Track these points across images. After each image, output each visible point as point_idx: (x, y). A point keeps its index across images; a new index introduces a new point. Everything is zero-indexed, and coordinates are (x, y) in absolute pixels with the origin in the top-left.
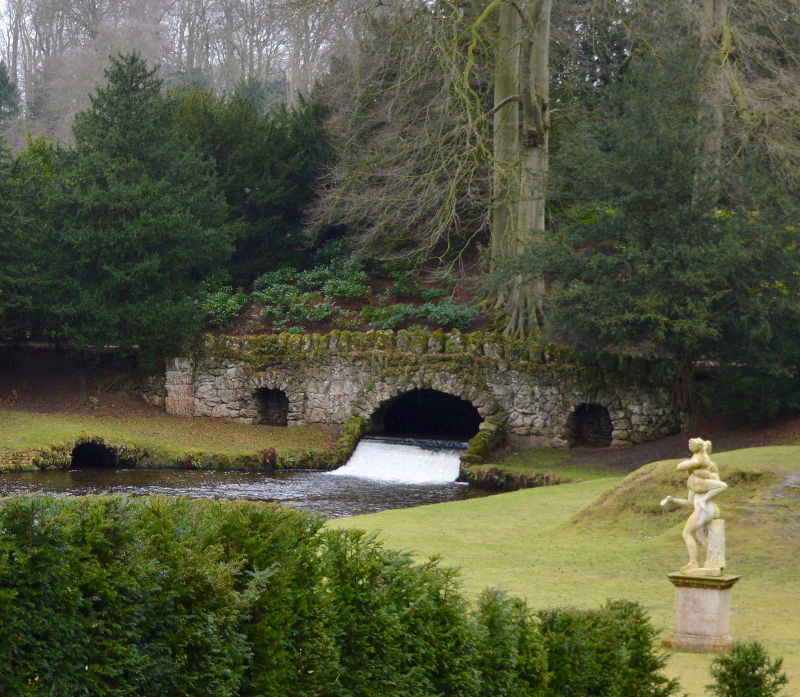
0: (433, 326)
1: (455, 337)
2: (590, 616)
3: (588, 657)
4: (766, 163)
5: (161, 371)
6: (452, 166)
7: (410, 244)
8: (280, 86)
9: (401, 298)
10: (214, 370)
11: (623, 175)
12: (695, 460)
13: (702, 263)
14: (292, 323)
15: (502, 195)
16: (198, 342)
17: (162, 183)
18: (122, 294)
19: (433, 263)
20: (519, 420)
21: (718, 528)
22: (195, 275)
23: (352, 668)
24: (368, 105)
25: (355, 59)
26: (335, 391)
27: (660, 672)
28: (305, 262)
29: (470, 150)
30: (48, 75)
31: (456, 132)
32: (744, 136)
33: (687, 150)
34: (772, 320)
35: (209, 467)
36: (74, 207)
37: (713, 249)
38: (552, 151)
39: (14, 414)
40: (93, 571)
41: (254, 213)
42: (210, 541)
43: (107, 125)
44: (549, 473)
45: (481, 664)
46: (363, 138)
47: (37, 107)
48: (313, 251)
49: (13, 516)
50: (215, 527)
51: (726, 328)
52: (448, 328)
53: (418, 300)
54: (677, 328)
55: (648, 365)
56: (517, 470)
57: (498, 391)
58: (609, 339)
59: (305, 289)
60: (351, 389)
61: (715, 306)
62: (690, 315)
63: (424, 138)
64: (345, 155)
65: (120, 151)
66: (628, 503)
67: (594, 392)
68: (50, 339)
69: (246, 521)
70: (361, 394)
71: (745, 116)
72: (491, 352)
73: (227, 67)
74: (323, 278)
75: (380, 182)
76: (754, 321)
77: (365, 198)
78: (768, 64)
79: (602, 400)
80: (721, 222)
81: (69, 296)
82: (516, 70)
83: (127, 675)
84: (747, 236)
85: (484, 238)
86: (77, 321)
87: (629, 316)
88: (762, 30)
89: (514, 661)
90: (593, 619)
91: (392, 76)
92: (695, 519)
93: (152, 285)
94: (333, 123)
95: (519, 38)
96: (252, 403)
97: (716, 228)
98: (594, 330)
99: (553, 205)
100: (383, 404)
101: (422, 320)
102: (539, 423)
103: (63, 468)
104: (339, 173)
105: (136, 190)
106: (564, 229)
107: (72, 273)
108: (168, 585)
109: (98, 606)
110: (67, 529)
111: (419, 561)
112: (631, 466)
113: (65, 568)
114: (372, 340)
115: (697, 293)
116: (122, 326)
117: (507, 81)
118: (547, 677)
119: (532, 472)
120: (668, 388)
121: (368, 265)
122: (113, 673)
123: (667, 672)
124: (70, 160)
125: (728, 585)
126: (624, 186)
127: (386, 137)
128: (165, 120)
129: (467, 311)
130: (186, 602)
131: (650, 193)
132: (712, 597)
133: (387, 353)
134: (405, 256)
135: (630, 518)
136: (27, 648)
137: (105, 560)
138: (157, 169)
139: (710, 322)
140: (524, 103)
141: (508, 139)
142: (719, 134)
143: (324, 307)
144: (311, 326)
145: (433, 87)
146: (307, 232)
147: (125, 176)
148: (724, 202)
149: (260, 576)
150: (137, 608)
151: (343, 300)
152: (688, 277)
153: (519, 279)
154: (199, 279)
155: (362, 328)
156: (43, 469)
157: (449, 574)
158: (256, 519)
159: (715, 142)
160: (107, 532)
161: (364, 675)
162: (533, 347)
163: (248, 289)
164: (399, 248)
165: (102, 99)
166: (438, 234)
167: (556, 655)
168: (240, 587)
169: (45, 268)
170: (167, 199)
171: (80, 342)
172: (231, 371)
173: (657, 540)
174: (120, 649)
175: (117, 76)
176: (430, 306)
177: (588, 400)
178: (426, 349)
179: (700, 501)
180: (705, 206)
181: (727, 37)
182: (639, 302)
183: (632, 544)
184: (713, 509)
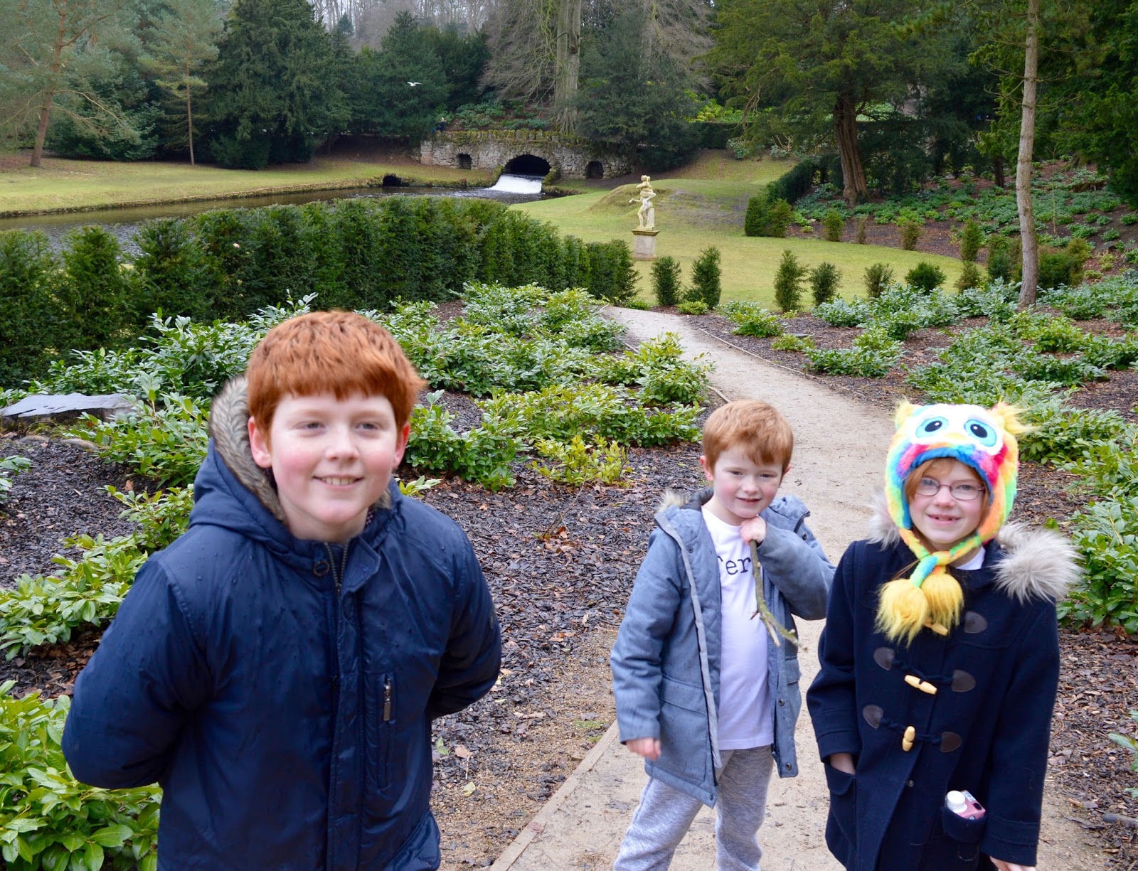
0: (531, 128)
1: (540, 133)
2: (606, 245)
3: (605, 262)
4: (669, 62)
5: (419, 146)
6: (539, 61)
7: (521, 94)
8: (464, 25)
9: (517, 117)
10: (441, 146)
11: (610, 66)
12: (644, 184)
13: (642, 104)
14: (473, 127)
15: (560, 74)
16: (434, 133)
17: (419, 67)
18: (402, 114)
19: (530, 102)
20: (565, 168)
21: (652, 211)
22: (433, 106)
23: (518, 265)
24: (505, 34)
25: (499, 14)
26: (491, 155)
27: (632, 268)
28: (478, 102)
29: (547, 54)
30: (365, 18)
31: (541, 47)
32: (660, 51)
33: (637, 56)
34: (669, 128)
35: (439, 186)
36: (382, 77)
37: (646, 98)
38: (582, 55)
39: (359, 164)
40: (423, 226)
41: (457, 80)
42: (465, 215)
43: (395, 42)
44: (578, 189)
45: (565, 264)
46: (502, 49)
47: (361, 33)
48: (481, 96)
49: (393, 204)
50: (468, 209)
51: (651, 131)
52: (537, 129)
53: (525, 117)
54: (630, 131)
55: (618, 146)
56: (565, 188)
57: (557, 156)
58: (604, 135)
59: (478, 112)
60: (497, 154)
61: (646, 122)
62: (636, 126)
63: (528, 49)
64: (495, 56)
65: (401, 52)
66: (612, 202)
67: (596, 156)
68: (371, 132)
69: (479, 206)
70: (501, 156)
71: (661, 42)
72: (555, 140)
73: (442, 17)
74: (486, 108)
75: (509, 68)
76: (662, 128)
77: (503, 75)
78: (671, 20)
79: (599, 160)
80: (650, 87)
81: (380, 114)
82: (567, 21)
83: (436, 267)
84: (660, 93)
85: (552, 92)
86: (384, 125)
87: (611, 126)
88: (669, 6)
89: (578, 263)
90: (607, 247)
91: (514, 22)
92: (642, 208)
93: (415, 110)
94: (490, 42)
95: (568, 6)
96: (456, 160)
97: (648, 89)
98: (597, 131)
99: (581, 79)
100: (511, 161)
101: (526, 126)
102: (574, 169)
103: (379, 186)
104: (492, 64)
105: (408, 70)
106: (586, 89)
107: (382, 105)
108: (450, 232)
109: (425, 240)
110: (414, 209)
111: (543, 223)
112: (611, 187)
113: (412, 225)
114: (506, 134)
115: (639, 116)
116: (403, 127)
117: (563, 25)
118: (590, 269)
119: (570, 189)
120: (627, 155)
121: (504, 103)
122: (431, 266)
123: (634, 268)
124: (380, 56)
125: (655, 234)
126: (610, 71)
127: (512, 48)
128: (420, 40)
129: (545, 122)
130: (458, 239)
131: (621, 74)
132: (649, 239)
133: (512, 140)
134: (520, 98)
135: (613, 208)
136: (399, 256)
137: (428, 222)
138: (417, 60)
139: (644, 128)
140: (570, 35)
141: (563, 50)
142: (650, 49)
143: (486, 120)
144: (480, 128)
145: (532, 28)
146: (479, 88)
147: (403, 63)
148: (651, 78)
149: (485, 228)
150: (440, 241)
151: (494, 117)
152: (637, 110)
153: (566, 109)
154: (434, 108)
155: (501, 129)
156: (371, 186)
157: (554, 229)
158: (483, 206)
159: (649, 53)
160: (428, 210)
161: (522, 268)
162: (572, 137)
163: (454, 112)
164: (517, 95)
165: (393, 31)
166: (532, 89)
167: (593, 260)
168: (477, 233)
169: (370, 102)
170: (421, 74)
171: (384, 134)
172: (448, 147)
173: (624, 217)
174: (433, 257)
175: (400, 20)
176: (530, 120)
177: (594, 160)
178: (528, 138)
179: (645, 201)
180: (643, 79)
181: (654, 8)
182: (616, 120)
183: (614, 218)
184: (650, 204)
